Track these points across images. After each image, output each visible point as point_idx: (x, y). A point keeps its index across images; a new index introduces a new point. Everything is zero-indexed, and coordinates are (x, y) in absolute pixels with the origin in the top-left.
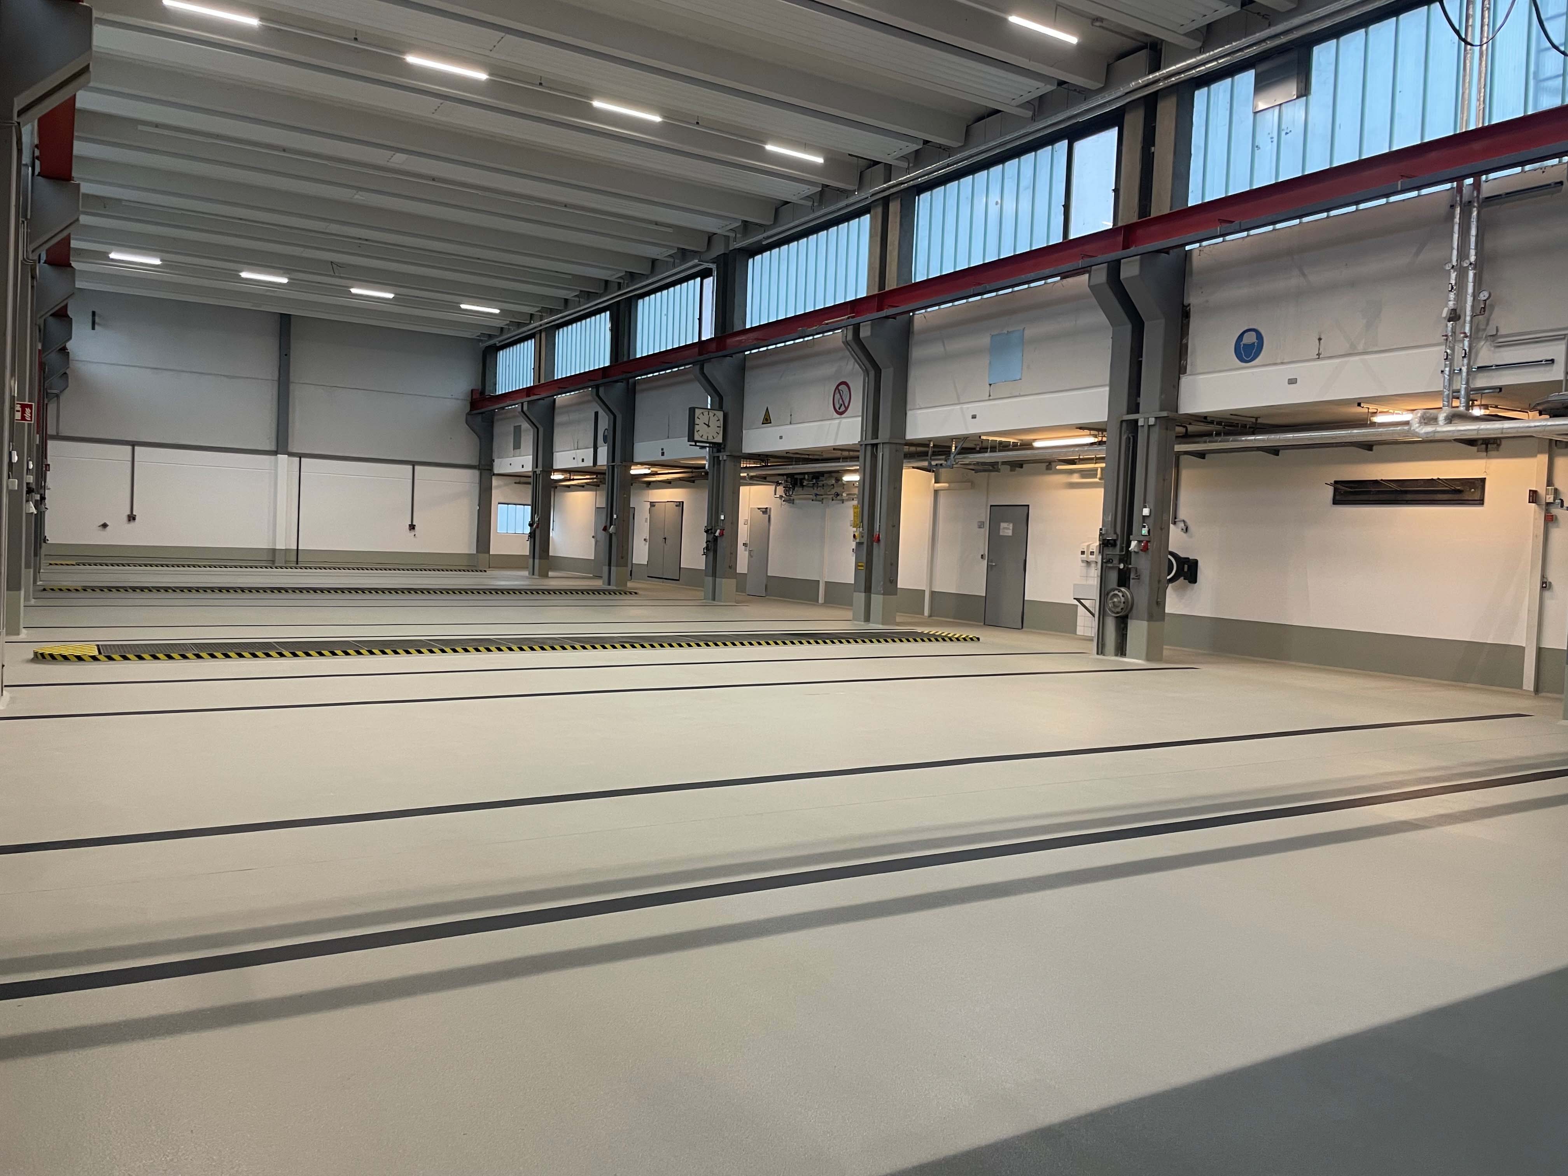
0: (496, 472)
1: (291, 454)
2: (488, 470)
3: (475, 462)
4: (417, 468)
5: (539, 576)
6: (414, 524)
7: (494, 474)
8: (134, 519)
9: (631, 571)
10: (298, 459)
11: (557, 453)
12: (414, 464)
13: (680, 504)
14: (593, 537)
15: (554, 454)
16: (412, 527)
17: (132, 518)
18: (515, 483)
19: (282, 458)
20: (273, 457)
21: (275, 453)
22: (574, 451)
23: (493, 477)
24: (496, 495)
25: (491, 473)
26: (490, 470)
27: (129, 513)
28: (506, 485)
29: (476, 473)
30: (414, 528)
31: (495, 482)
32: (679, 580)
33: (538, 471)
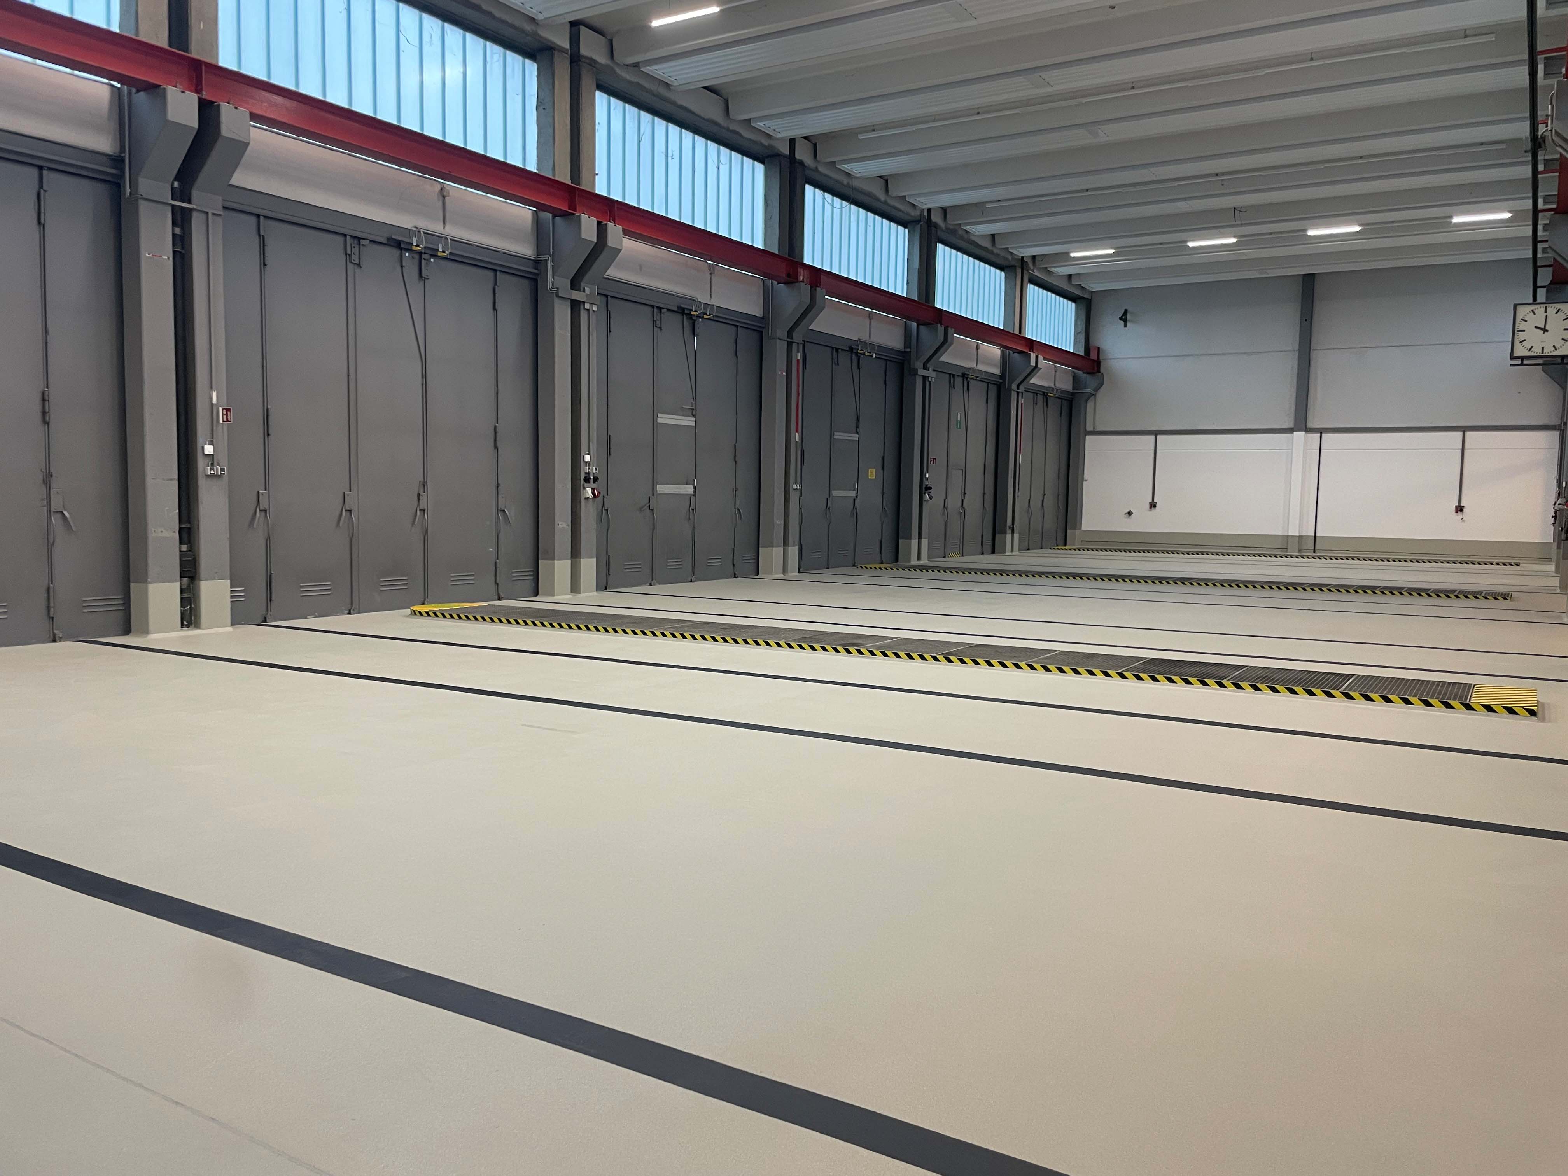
4: (1469, 434)
6: (1463, 505)
12: (1464, 430)
16: (1460, 509)
17: (1153, 505)
19: (1299, 435)
20: (1285, 436)
21: (1291, 431)
27: (1150, 500)
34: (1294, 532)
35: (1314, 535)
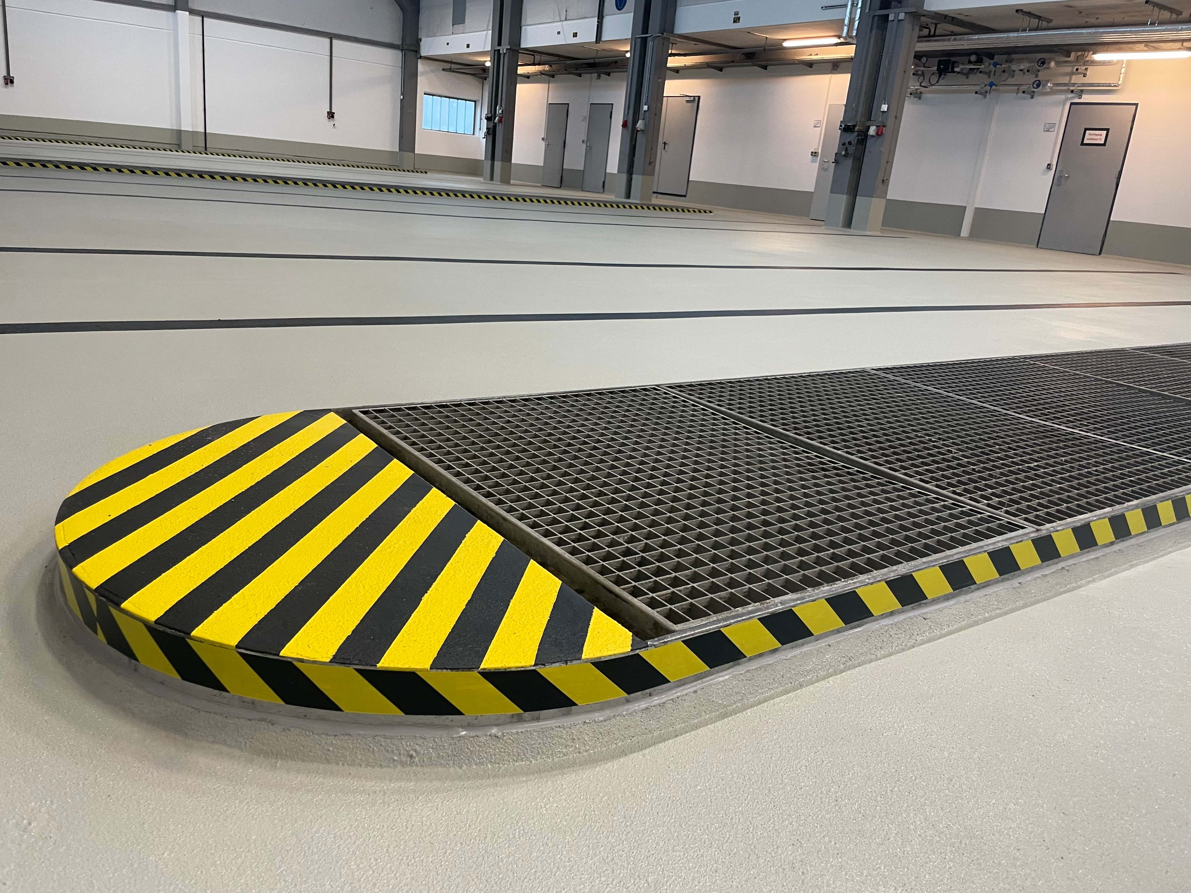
0: (423, 53)
1: (192, 12)
2: (413, 51)
3: (398, 42)
4: (335, 41)
5: (501, 182)
6: (333, 111)
7: (421, 57)
8: (12, 82)
9: (604, 182)
10: (200, 18)
11: (528, 27)
12: (332, 37)
13: (695, 101)
14: (543, 139)
15: (523, 28)
16: (331, 115)
17: (9, 80)
18: (443, 70)
19: (182, 15)
20: (170, 14)
21: (173, 8)
22: (560, 23)
23: (419, 61)
24: (423, 84)
25: (416, 56)
26: (416, 51)
27: (4, 73)
28: (433, 71)
29: (398, 54)
30: (333, 117)
31: (421, 66)
32: (685, 196)
33: (503, 49)
34: (186, 127)
35: (203, 131)
